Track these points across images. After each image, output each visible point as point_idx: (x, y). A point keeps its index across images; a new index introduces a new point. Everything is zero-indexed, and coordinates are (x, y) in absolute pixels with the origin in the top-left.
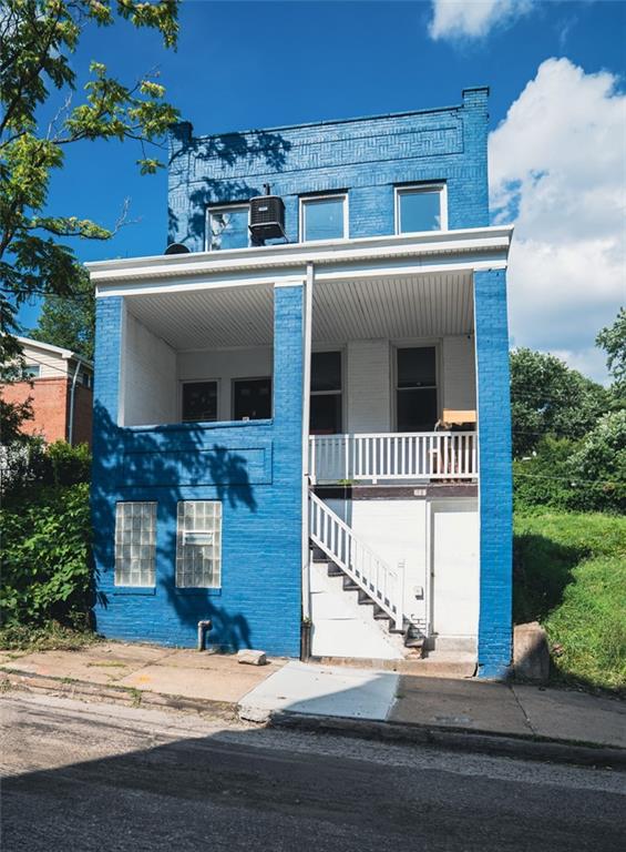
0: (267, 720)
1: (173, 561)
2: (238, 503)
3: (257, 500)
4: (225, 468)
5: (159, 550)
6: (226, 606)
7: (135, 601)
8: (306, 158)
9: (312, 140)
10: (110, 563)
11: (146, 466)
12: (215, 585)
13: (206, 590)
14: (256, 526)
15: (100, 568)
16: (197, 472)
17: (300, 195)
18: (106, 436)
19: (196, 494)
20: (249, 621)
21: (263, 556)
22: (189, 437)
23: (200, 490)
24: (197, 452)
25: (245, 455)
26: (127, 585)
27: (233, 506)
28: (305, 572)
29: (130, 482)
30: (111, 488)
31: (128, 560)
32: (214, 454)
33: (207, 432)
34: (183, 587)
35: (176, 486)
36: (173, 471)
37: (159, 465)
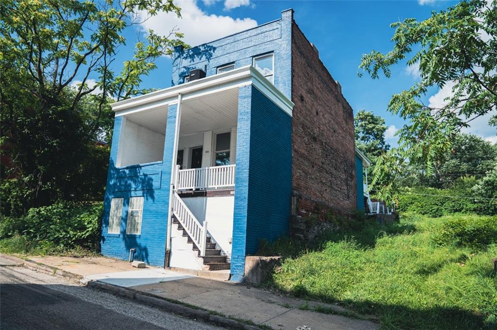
0: (87, 283)
1: (126, 223)
2: (149, 198)
3: (155, 196)
4: (146, 183)
5: (122, 219)
6: (142, 243)
7: (113, 240)
8: (221, 52)
9: (224, 44)
10: (107, 223)
11: (122, 183)
12: (138, 233)
13: (135, 235)
14: (153, 208)
15: (104, 226)
16: (137, 185)
17: (218, 67)
18: (112, 171)
19: (136, 194)
20: (148, 250)
21: (155, 221)
22: (137, 171)
23: (137, 192)
24: (138, 177)
25: (153, 177)
26: (112, 233)
27: (147, 199)
28: (169, 228)
29: (116, 190)
30: (111, 193)
31: (113, 222)
32: (143, 177)
33: (143, 168)
34: (128, 234)
35: (130, 191)
36: (130, 185)
37: (126, 182)
